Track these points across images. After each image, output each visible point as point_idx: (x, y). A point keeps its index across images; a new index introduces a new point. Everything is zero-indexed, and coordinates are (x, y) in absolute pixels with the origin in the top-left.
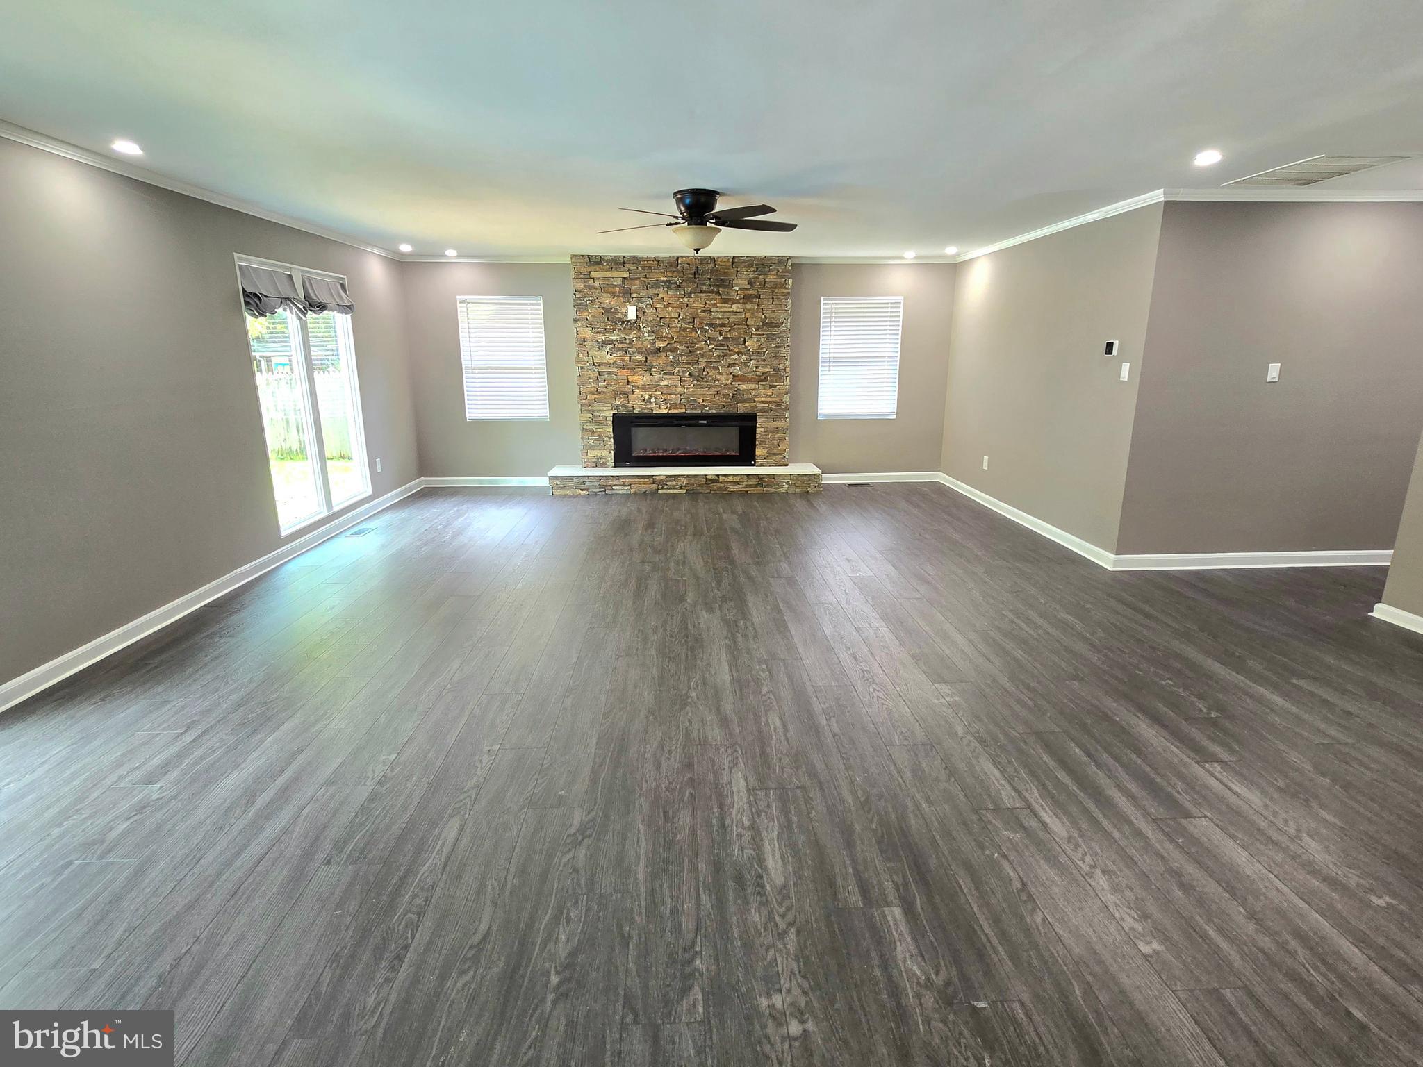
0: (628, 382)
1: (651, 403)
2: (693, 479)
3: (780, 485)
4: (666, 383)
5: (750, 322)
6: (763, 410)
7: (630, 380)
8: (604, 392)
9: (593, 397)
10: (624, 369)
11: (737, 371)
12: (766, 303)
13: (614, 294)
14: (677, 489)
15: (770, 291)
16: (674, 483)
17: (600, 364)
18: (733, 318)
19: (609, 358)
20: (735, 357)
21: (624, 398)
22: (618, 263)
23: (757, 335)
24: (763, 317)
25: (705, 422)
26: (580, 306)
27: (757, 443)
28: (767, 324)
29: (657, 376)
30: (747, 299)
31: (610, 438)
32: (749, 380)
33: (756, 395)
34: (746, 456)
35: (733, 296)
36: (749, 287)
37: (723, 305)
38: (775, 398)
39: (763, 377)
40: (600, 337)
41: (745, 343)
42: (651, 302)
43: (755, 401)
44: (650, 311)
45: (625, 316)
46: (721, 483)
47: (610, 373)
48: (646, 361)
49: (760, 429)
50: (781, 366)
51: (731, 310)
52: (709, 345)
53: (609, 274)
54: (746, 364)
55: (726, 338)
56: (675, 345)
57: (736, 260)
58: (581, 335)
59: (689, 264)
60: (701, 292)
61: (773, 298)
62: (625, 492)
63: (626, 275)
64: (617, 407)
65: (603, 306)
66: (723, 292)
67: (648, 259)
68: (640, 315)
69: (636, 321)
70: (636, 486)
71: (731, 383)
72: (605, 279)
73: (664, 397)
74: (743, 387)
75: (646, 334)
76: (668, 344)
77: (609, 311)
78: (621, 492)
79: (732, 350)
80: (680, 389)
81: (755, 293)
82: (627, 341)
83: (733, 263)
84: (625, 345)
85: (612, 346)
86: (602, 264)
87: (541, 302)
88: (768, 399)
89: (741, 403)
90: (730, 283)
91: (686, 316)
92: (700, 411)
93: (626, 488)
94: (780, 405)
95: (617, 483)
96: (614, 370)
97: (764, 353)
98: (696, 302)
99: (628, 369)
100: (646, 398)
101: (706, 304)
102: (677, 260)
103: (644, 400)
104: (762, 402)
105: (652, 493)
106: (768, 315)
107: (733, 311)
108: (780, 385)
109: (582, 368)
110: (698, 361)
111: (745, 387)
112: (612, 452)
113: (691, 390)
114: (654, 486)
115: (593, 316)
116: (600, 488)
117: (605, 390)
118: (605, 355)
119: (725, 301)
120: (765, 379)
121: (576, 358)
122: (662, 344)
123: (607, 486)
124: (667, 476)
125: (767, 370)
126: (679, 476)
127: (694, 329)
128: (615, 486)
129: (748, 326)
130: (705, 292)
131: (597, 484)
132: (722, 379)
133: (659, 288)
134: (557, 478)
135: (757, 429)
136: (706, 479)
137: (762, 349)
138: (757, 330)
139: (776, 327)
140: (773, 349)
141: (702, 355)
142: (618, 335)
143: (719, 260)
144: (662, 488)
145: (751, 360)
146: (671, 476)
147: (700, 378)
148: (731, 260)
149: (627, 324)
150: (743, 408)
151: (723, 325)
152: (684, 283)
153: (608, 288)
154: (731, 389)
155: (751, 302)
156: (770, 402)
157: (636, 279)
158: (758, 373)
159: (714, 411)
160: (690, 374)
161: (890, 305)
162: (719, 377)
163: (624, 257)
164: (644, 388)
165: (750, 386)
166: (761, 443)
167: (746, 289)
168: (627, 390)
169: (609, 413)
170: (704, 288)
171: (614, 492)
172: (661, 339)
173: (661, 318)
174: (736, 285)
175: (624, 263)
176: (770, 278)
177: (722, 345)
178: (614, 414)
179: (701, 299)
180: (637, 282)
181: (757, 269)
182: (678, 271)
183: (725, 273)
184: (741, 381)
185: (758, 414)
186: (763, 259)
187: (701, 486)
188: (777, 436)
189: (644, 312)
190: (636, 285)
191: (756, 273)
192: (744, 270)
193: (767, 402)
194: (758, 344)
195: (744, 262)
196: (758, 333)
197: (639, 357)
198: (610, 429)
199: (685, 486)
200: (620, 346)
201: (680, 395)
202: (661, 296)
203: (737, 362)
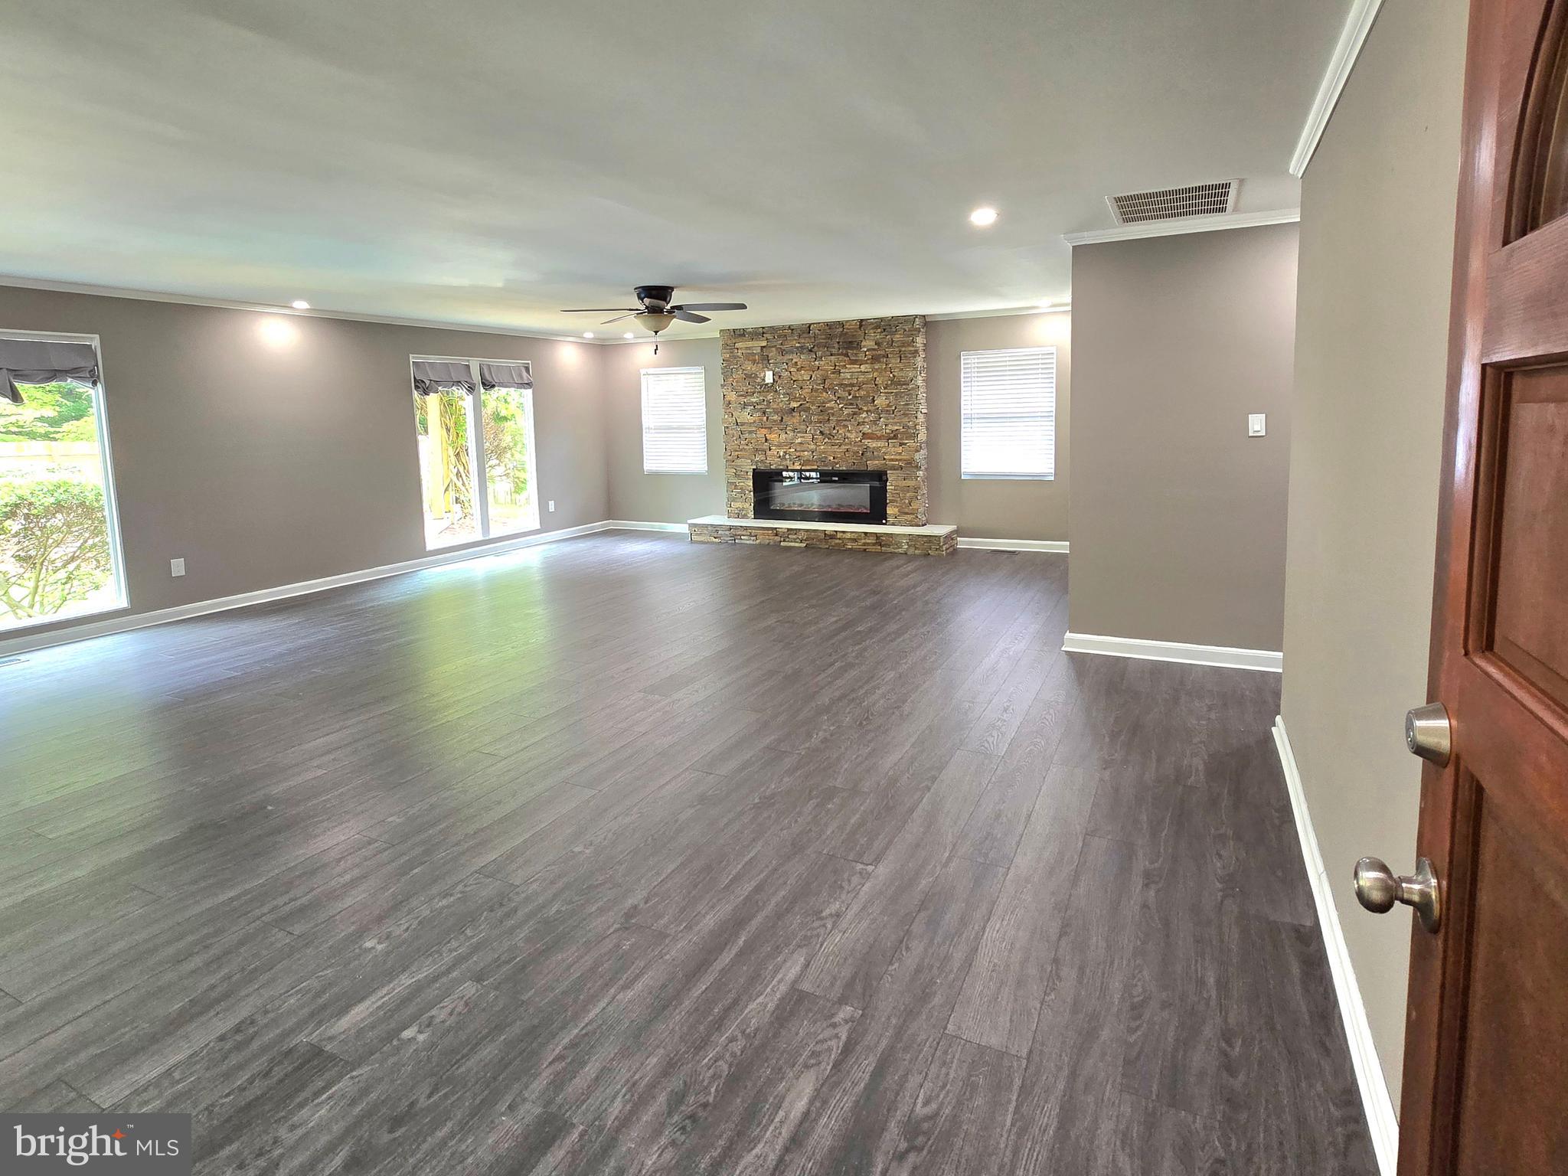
0: (766, 439)
1: (786, 459)
2: (813, 534)
3: (899, 545)
4: (799, 440)
5: (879, 381)
6: (893, 468)
7: (768, 438)
8: (745, 449)
9: (737, 453)
10: (762, 428)
11: (866, 429)
12: (894, 361)
13: (754, 362)
14: (797, 542)
15: (897, 349)
16: (795, 537)
17: (743, 424)
18: (862, 378)
19: (751, 419)
20: (864, 416)
21: (762, 454)
22: (759, 333)
23: (885, 393)
24: (891, 375)
25: (837, 479)
26: (727, 372)
27: (888, 501)
28: (895, 382)
29: (791, 434)
30: (875, 359)
31: (750, 491)
32: (879, 438)
33: (886, 454)
34: (877, 514)
35: (861, 356)
36: (876, 347)
37: (852, 366)
38: (905, 456)
39: (892, 435)
40: (742, 400)
41: (874, 401)
42: (786, 367)
43: (884, 459)
44: (785, 374)
45: (764, 380)
46: (840, 539)
47: (750, 432)
48: (782, 420)
49: (890, 487)
50: (911, 423)
51: (859, 370)
52: (838, 405)
53: (750, 344)
54: (875, 422)
55: (855, 397)
56: (807, 405)
57: (864, 323)
58: (728, 398)
59: (820, 330)
60: (832, 355)
61: (901, 357)
62: (751, 542)
63: (764, 344)
64: (757, 462)
65: (745, 372)
66: (852, 354)
67: (783, 328)
68: (776, 379)
69: (773, 384)
70: (761, 537)
71: (861, 441)
72: (749, 348)
73: (798, 454)
74: (873, 444)
75: (782, 396)
76: (801, 405)
77: (750, 377)
78: (748, 542)
79: (861, 409)
80: (813, 447)
81: (882, 352)
82: (765, 403)
83: (861, 326)
84: (763, 407)
85: (752, 407)
86: (745, 336)
87: (703, 371)
88: (898, 457)
89: (870, 460)
90: (858, 345)
91: (817, 377)
92: (831, 468)
93: (752, 538)
94: (911, 463)
95: (744, 533)
96: (754, 429)
97: (893, 411)
98: (826, 364)
99: (765, 428)
100: (781, 455)
101: (835, 365)
102: (809, 327)
103: (780, 457)
104: (892, 460)
105: (775, 547)
106: (896, 374)
107: (861, 372)
108: (910, 443)
109: (727, 427)
110: (829, 420)
111: (874, 445)
112: (753, 505)
113: (822, 447)
114: (777, 539)
115: (737, 382)
116: (731, 537)
117: (746, 447)
118: (745, 416)
119: (854, 362)
120: (895, 437)
121: (723, 419)
122: (794, 405)
123: (736, 535)
124: (788, 529)
125: (896, 428)
126: (799, 530)
127: (825, 390)
128: (743, 535)
129: (876, 385)
130: (835, 355)
131: (727, 533)
132: (852, 436)
133: (793, 353)
134: (695, 525)
135: (888, 488)
136: (825, 534)
137: (891, 406)
138: (885, 388)
139: (904, 384)
140: (902, 407)
141: (833, 414)
142: (757, 397)
143: (848, 324)
144: (784, 541)
145: (880, 418)
146: (792, 530)
147: (831, 436)
148: (858, 323)
149: (765, 388)
150: (873, 465)
151: (852, 385)
152: (816, 348)
153: (749, 356)
154: (859, 446)
155: (880, 362)
156: (900, 460)
157: (773, 347)
158: (887, 431)
159: (844, 468)
160: (821, 432)
161: (1040, 357)
162: (848, 435)
163: (763, 328)
164: (779, 446)
165: (879, 444)
166: (891, 501)
167: (874, 350)
168: (764, 447)
169: (749, 468)
170: (834, 351)
171: (743, 542)
172: (795, 399)
173: (794, 381)
174: (864, 347)
175: (763, 333)
176: (897, 337)
177: (852, 404)
178: (754, 469)
179: (831, 361)
180: (774, 349)
181: (884, 330)
182: (810, 337)
183: (853, 335)
184: (871, 439)
185: (888, 472)
186: (890, 320)
187: (820, 540)
188: (908, 495)
189: (780, 376)
190: (773, 353)
191: (884, 334)
192: (872, 331)
193: (897, 460)
194: (887, 402)
195: (872, 323)
196: (886, 391)
197: (775, 417)
198: (751, 483)
199: (805, 540)
200: (759, 407)
201: (813, 452)
202: (794, 360)
203: (867, 420)
